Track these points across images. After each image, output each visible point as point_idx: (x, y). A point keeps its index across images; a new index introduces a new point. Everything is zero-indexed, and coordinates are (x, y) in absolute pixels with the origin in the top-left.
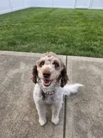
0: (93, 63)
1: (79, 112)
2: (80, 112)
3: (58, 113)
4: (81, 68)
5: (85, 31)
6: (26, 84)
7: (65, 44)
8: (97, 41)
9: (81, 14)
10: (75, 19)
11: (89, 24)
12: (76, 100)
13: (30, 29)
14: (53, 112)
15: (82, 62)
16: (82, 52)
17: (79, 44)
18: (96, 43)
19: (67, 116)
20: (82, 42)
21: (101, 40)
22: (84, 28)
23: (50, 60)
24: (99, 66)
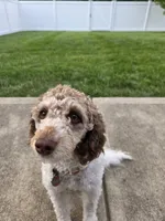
0: (136, 106)
2: (134, 196)
4: (119, 115)
5: (112, 60)
6: (23, 155)
7: (86, 80)
9: (101, 37)
11: (116, 49)
12: (123, 174)
13: (23, 61)
15: (118, 106)
16: (115, 91)
17: (108, 78)
18: (132, 75)
19: (112, 209)
20: (111, 76)
21: (140, 71)
23: (59, 108)
24: (146, 109)
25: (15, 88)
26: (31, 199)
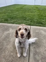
0: (42, 29)
1: (36, 51)
3: (26, 52)
4: (37, 31)
5: (39, 15)
7: (30, 21)
8: (44, 19)
10: (34, 9)
13: (14, 14)
14: (24, 51)
16: (37, 24)
17: (36, 21)
19: (30, 53)
20: (37, 20)
22: (38, 14)
25: (12, 21)
26: (13, 48)
